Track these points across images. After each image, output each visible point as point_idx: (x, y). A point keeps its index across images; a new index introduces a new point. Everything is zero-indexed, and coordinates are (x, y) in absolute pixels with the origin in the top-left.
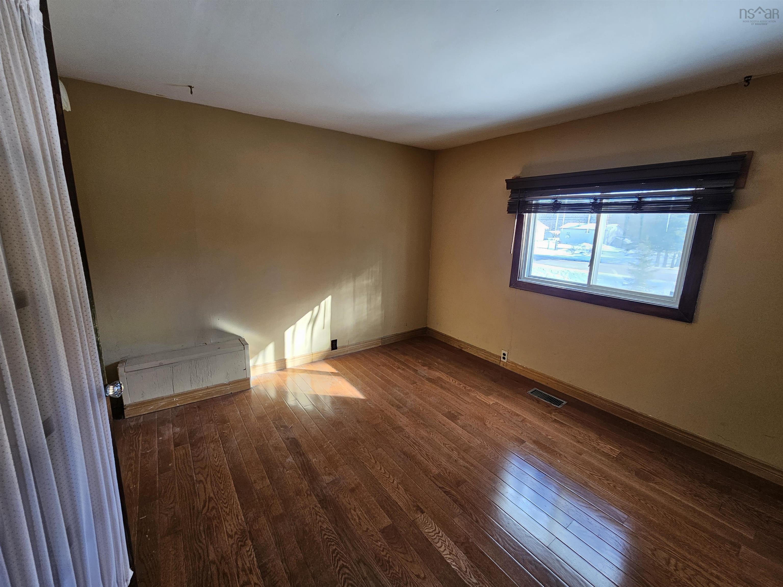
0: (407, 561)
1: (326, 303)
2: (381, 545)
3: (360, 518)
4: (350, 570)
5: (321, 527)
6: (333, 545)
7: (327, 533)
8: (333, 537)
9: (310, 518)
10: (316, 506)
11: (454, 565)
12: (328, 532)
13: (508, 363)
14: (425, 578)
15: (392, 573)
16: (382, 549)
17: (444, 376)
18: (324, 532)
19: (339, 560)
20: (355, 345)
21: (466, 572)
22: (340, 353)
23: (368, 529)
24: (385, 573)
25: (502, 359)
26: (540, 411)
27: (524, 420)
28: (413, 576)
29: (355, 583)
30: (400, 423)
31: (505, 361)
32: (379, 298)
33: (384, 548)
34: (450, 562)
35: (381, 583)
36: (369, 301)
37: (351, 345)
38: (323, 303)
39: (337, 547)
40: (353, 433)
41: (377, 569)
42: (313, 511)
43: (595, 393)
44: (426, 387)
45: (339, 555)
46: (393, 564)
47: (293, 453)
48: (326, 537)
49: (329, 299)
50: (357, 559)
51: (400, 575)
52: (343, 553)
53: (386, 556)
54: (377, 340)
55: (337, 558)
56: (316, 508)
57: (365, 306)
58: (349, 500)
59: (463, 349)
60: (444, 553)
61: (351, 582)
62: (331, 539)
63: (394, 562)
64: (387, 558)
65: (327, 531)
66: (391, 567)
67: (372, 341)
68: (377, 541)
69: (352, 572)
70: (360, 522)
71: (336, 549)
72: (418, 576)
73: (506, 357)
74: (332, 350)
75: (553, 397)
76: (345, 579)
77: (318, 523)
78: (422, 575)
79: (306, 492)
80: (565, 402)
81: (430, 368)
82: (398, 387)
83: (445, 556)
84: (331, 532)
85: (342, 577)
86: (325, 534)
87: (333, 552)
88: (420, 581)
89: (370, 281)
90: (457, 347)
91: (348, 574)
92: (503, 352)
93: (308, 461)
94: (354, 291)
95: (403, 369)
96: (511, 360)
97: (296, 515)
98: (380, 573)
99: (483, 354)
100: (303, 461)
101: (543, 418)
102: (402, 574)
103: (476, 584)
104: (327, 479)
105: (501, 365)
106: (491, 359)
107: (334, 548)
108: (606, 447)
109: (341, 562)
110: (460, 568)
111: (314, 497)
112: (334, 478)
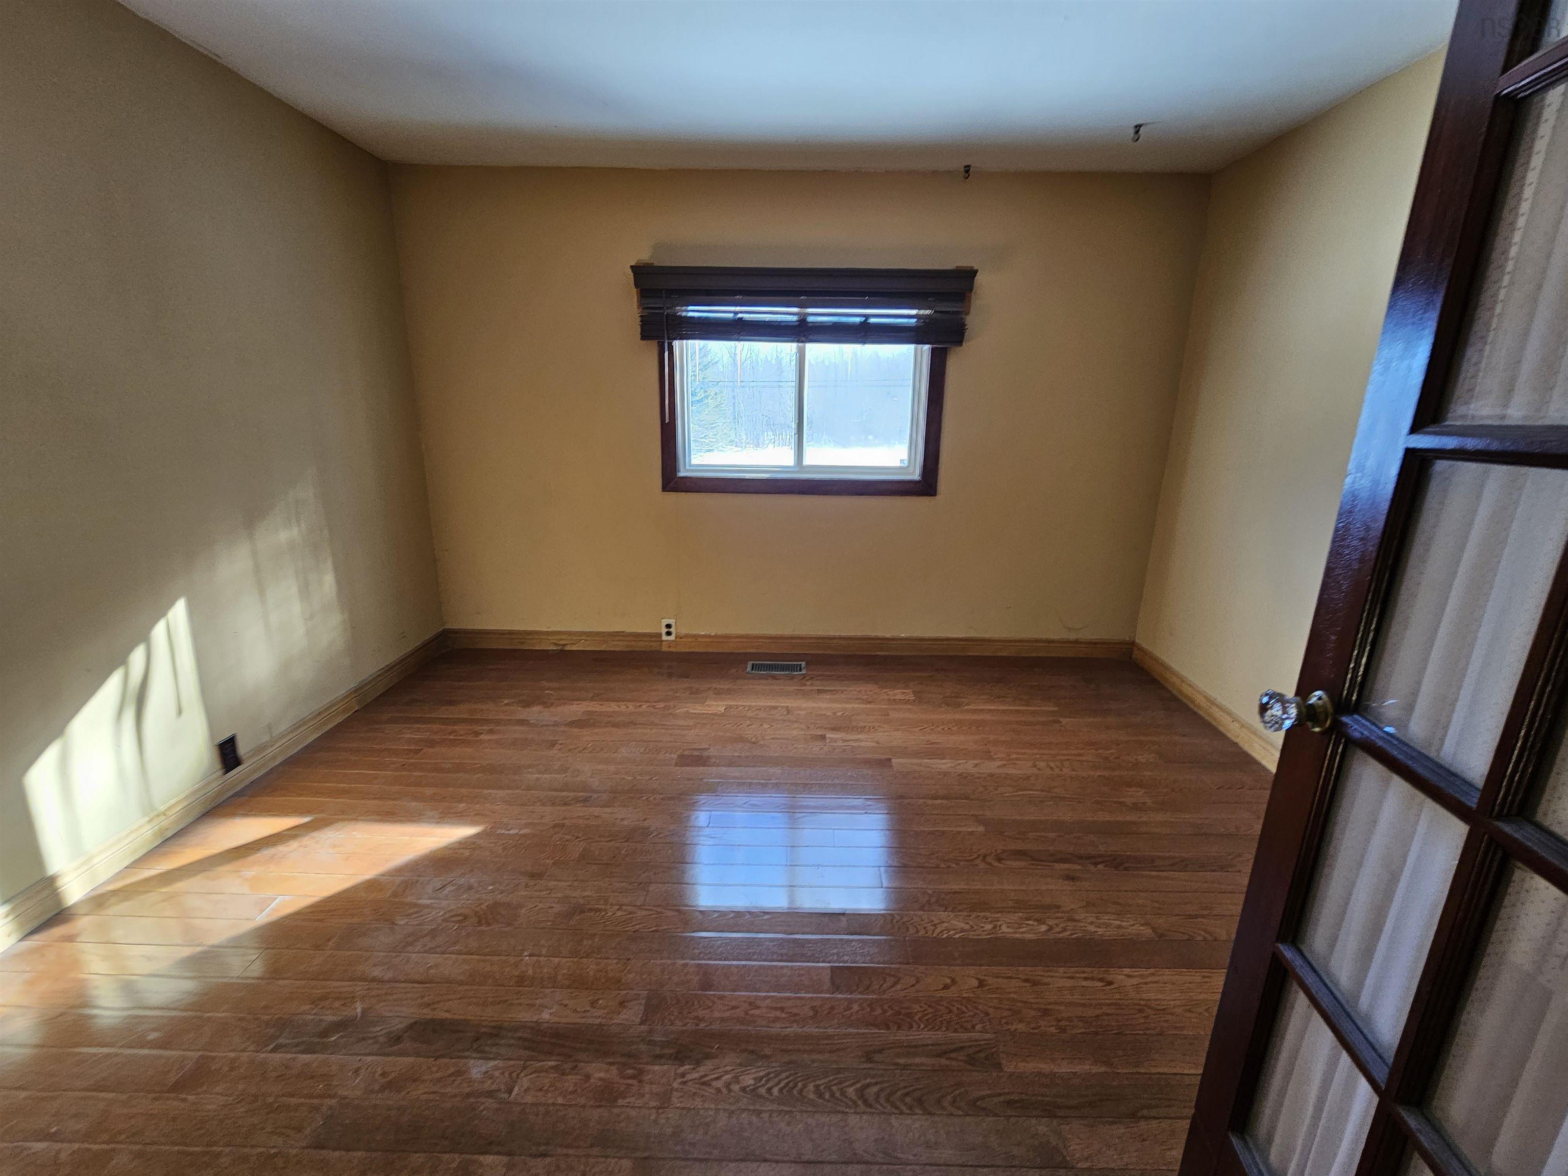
0: (913, 986)
1: (171, 625)
2: (860, 1005)
3: (782, 1009)
4: (876, 1084)
5: (743, 1089)
6: (805, 1086)
7: (769, 1085)
8: (787, 1077)
9: (704, 1101)
10: (683, 1075)
11: (955, 934)
12: (767, 1081)
13: (678, 640)
14: (954, 981)
15: (920, 1019)
16: (868, 1009)
17: (594, 707)
18: (763, 1091)
19: (843, 1093)
20: (292, 732)
21: (972, 927)
22: (255, 771)
23: (813, 1008)
24: (914, 1029)
25: (665, 638)
26: (791, 688)
27: (788, 711)
28: (941, 994)
29: (905, 1087)
30: (626, 823)
31: (672, 638)
32: (329, 579)
33: (869, 1005)
34: (946, 935)
35: (928, 1045)
36: (305, 592)
37: (281, 736)
38: (159, 631)
39: (814, 1081)
40: (558, 902)
41: (901, 1036)
42: (692, 1088)
43: (832, 633)
44: (585, 739)
45: (834, 1088)
46: (907, 1008)
47: (463, 1050)
48: (775, 1091)
49: (179, 611)
50: (862, 1060)
51: (930, 1010)
52: (834, 1077)
53: (885, 1012)
54: (345, 697)
55: (838, 1095)
56: (689, 1077)
57: (296, 607)
58: (724, 1005)
59: (568, 648)
60: (930, 933)
61: (899, 1093)
62: (788, 1083)
63: (904, 1005)
64: (890, 1012)
65: (763, 1082)
66: (909, 1015)
67: (334, 705)
68: (848, 1008)
69: (883, 1082)
70: (788, 1013)
71: (817, 1087)
72: (946, 987)
73: (672, 630)
74: (227, 772)
75: (780, 663)
76: (888, 1100)
77: (730, 1091)
78: (949, 981)
79: (624, 1078)
80: (803, 664)
81: (545, 705)
82: (530, 766)
83: (934, 935)
84: (772, 1075)
85: (881, 1105)
86: (769, 1090)
87: (821, 1096)
88: (953, 988)
89: (295, 531)
90: (554, 648)
91: (882, 1090)
92: (665, 622)
93: (533, 1028)
94: (257, 570)
95: (491, 732)
96: (684, 631)
97: (669, 1131)
98: (911, 1037)
99: (621, 640)
100: (520, 1038)
101: (805, 694)
102: (930, 1006)
103: (994, 928)
104: (631, 1015)
105: (665, 648)
106: (641, 646)
107: (811, 1087)
108: (898, 694)
109: (851, 1091)
110: (963, 931)
111: (656, 1068)
112: (643, 1002)
